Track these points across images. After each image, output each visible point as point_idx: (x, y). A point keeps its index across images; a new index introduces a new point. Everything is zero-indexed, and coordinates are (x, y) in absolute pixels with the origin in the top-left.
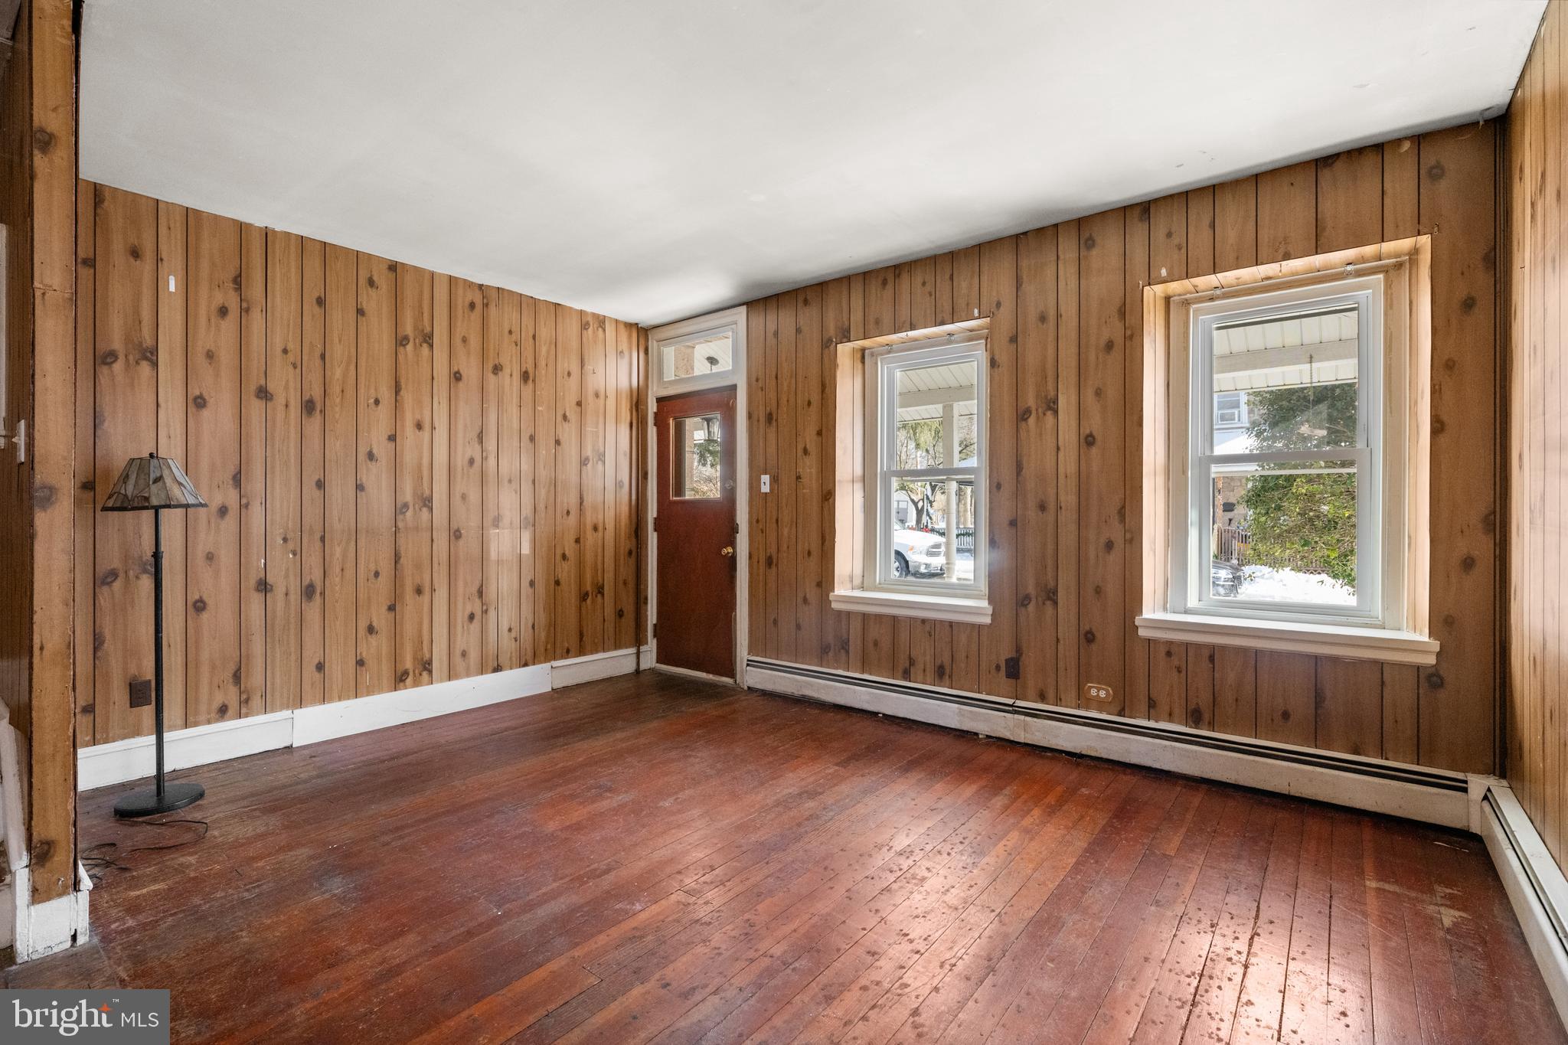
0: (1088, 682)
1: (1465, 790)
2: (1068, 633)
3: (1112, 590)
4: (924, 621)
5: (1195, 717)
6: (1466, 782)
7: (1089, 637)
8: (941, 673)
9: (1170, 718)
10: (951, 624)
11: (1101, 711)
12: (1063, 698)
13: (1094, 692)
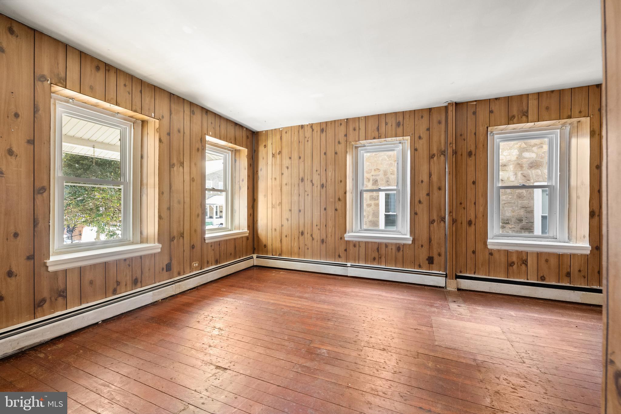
0: (193, 262)
1: (253, 258)
2: (187, 247)
3: (199, 231)
4: (125, 260)
5: (217, 262)
6: (253, 256)
7: (193, 247)
8: (135, 282)
9: (212, 265)
10: (141, 257)
11: (196, 271)
12: (186, 271)
13: (195, 265)
